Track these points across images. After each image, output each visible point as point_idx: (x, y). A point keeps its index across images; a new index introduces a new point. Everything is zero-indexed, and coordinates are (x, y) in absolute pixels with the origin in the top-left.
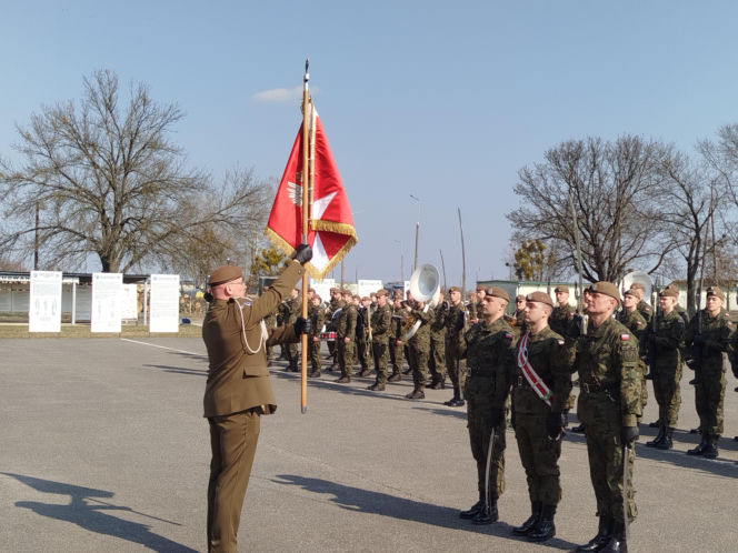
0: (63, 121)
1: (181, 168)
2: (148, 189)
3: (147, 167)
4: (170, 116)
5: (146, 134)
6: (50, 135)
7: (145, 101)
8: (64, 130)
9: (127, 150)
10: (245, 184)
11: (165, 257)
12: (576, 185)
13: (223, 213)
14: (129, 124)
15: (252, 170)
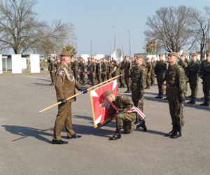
1: (38, 19)
3: (27, 19)
4: (34, 3)
5: (26, 9)
10: (59, 24)
11: (34, 49)
12: (165, 22)
13: (52, 34)
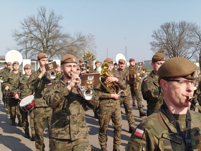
0: (32, 20)
1: (63, 32)
2: (54, 38)
3: (54, 32)
4: (60, 18)
5: (54, 23)
6: (28, 24)
7: (53, 14)
8: (32, 22)
9: (49, 27)
10: (80, 36)
11: (59, 55)
13: (74, 43)
14: (49, 20)
15: (81, 32)
